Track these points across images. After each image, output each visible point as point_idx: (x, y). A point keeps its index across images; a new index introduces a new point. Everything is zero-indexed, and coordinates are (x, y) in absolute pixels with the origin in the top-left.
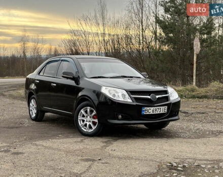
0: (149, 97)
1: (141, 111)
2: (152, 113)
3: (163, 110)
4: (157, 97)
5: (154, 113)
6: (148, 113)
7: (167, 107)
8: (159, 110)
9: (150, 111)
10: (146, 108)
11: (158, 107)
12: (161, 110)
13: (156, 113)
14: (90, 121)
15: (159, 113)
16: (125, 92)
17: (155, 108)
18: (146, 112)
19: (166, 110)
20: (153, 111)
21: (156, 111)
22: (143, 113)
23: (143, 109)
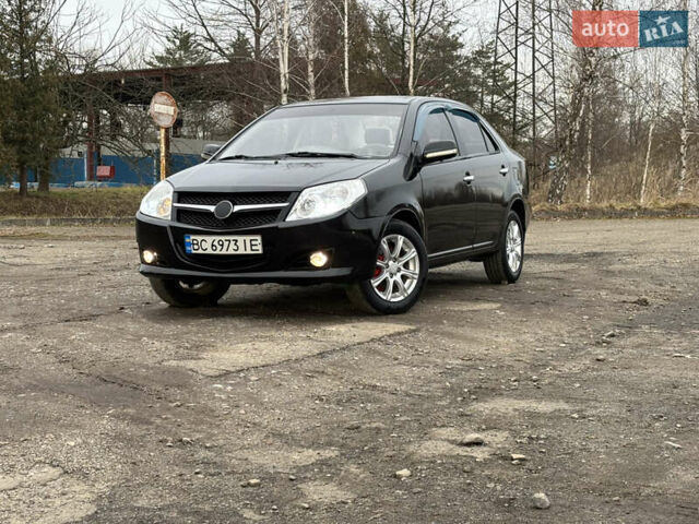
0: (212, 208)
1: (183, 245)
2: (210, 251)
3: (247, 245)
4: (237, 208)
5: (217, 252)
6: (200, 251)
7: (259, 238)
8: (232, 246)
9: (204, 245)
10: (192, 237)
11: (231, 238)
12: (241, 244)
13: (224, 252)
15: (231, 252)
17: (217, 238)
18: (196, 247)
19: (260, 247)
20: (213, 245)
21: (222, 245)
22: (188, 248)
23: (187, 240)
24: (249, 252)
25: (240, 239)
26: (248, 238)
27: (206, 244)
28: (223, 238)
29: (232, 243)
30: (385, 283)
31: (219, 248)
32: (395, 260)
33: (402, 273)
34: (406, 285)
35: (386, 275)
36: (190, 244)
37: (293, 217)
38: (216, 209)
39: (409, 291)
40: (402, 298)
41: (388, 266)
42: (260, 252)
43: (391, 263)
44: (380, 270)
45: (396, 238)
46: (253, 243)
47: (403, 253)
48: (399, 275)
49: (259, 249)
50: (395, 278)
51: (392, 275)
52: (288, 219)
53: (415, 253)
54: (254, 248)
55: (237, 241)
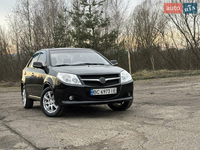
0: (98, 80)
1: (90, 92)
2: (100, 94)
3: (112, 91)
4: (106, 79)
5: (103, 94)
6: (97, 94)
7: (116, 88)
8: (108, 92)
10: (94, 90)
13: (105, 94)
14: (53, 103)
16: (76, 77)
17: (103, 89)
18: (95, 93)
19: (116, 91)
20: (101, 92)
21: (105, 92)
22: (92, 94)
23: (92, 91)
24: (113, 93)
25: (111, 89)
26: (113, 89)
27: (99, 92)
28: (105, 89)
29: (108, 91)
31: (104, 92)
42: (116, 93)
46: (114, 90)
54: (114, 92)
55: (109, 90)
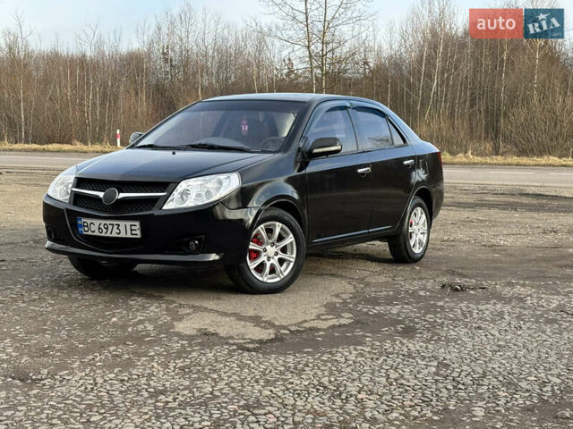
0: (101, 194)
1: (75, 226)
2: (97, 233)
3: (128, 229)
4: (122, 195)
5: (103, 234)
6: (90, 233)
7: (137, 224)
8: (115, 230)
9: (93, 228)
10: (83, 220)
11: (115, 222)
12: (122, 228)
13: (108, 235)
15: (114, 235)
17: (103, 222)
18: (86, 229)
19: (138, 232)
20: (99, 228)
21: (107, 229)
22: (80, 229)
23: (79, 222)
24: (129, 235)
25: (122, 223)
26: (129, 223)
27: (95, 227)
28: (108, 222)
29: (115, 227)
30: (262, 265)
31: (102, 226)
32: (273, 244)
33: (279, 256)
34: (283, 268)
35: (263, 258)
36: (81, 226)
37: (169, 206)
38: (104, 196)
39: (286, 274)
40: (278, 279)
41: (265, 250)
42: (139, 236)
43: (268, 247)
44: (256, 254)
45: (275, 225)
46: (133, 228)
47: (281, 238)
48: (276, 258)
49: (138, 234)
50: (272, 261)
51: (269, 259)
52: (165, 208)
53: (293, 239)
54: (133, 232)
55: (119, 225)
